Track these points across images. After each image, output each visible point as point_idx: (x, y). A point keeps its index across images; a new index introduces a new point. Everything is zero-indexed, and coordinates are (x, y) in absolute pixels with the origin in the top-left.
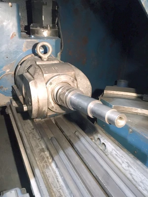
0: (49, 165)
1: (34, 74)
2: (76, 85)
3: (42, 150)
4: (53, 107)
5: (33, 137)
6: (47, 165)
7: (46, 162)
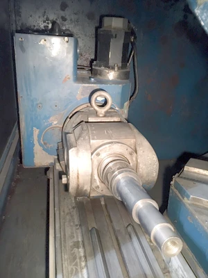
0: (79, 270)
1: (78, 138)
2: (134, 159)
3: (76, 245)
4: (98, 187)
5: (70, 221)
6: (76, 269)
7: (76, 265)
